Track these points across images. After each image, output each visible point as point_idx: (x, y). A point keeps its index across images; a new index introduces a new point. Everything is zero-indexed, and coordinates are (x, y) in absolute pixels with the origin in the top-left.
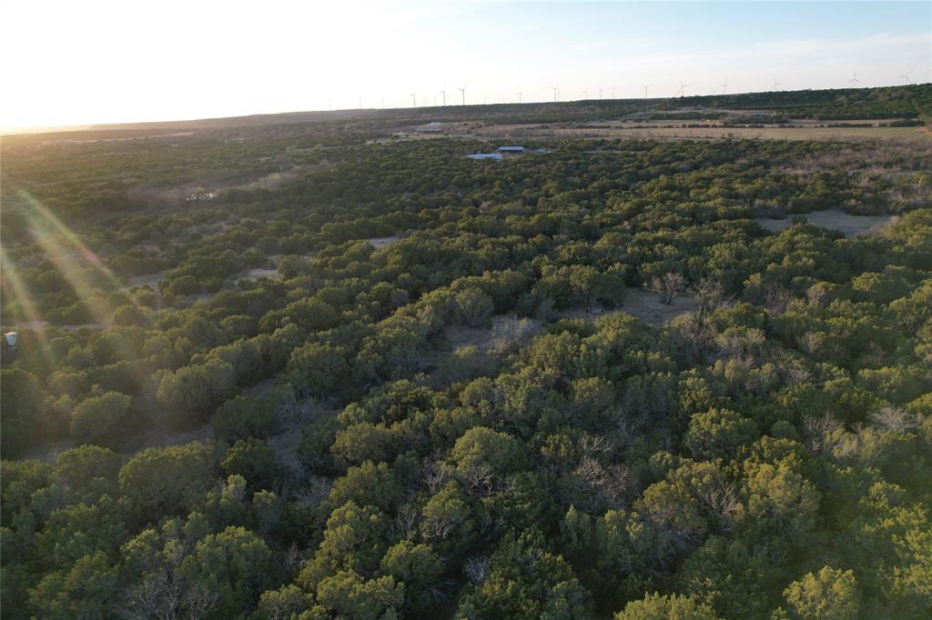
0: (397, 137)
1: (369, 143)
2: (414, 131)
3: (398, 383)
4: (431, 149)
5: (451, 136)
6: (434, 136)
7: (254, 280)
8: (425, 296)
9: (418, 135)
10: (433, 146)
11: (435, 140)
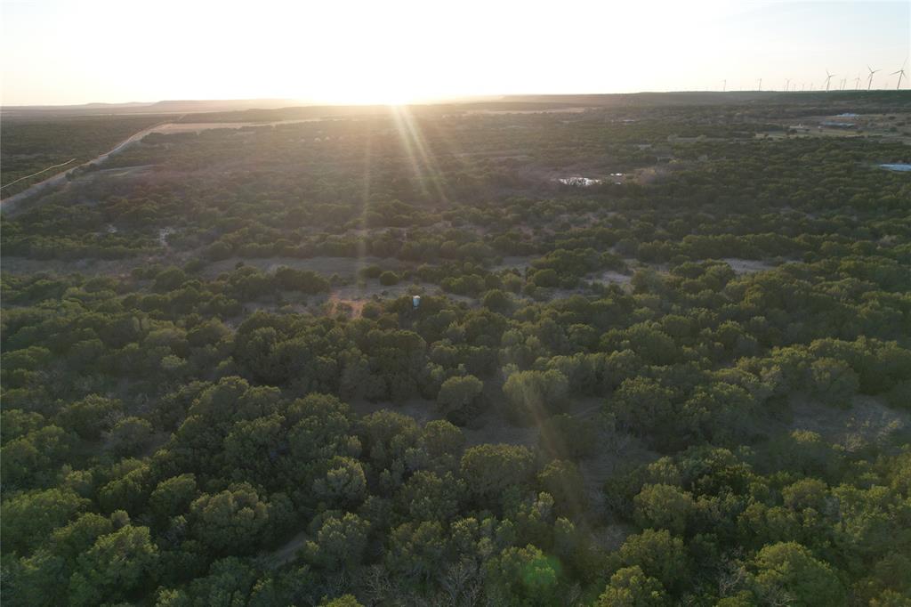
0: (794, 131)
1: (759, 136)
2: (818, 124)
3: (719, 450)
4: (833, 152)
5: (865, 134)
6: (841, 133)
7: (606, 284)
8: (776, 351)
9: (821, 131)
10: (837, 147)
11: (843, 139)
